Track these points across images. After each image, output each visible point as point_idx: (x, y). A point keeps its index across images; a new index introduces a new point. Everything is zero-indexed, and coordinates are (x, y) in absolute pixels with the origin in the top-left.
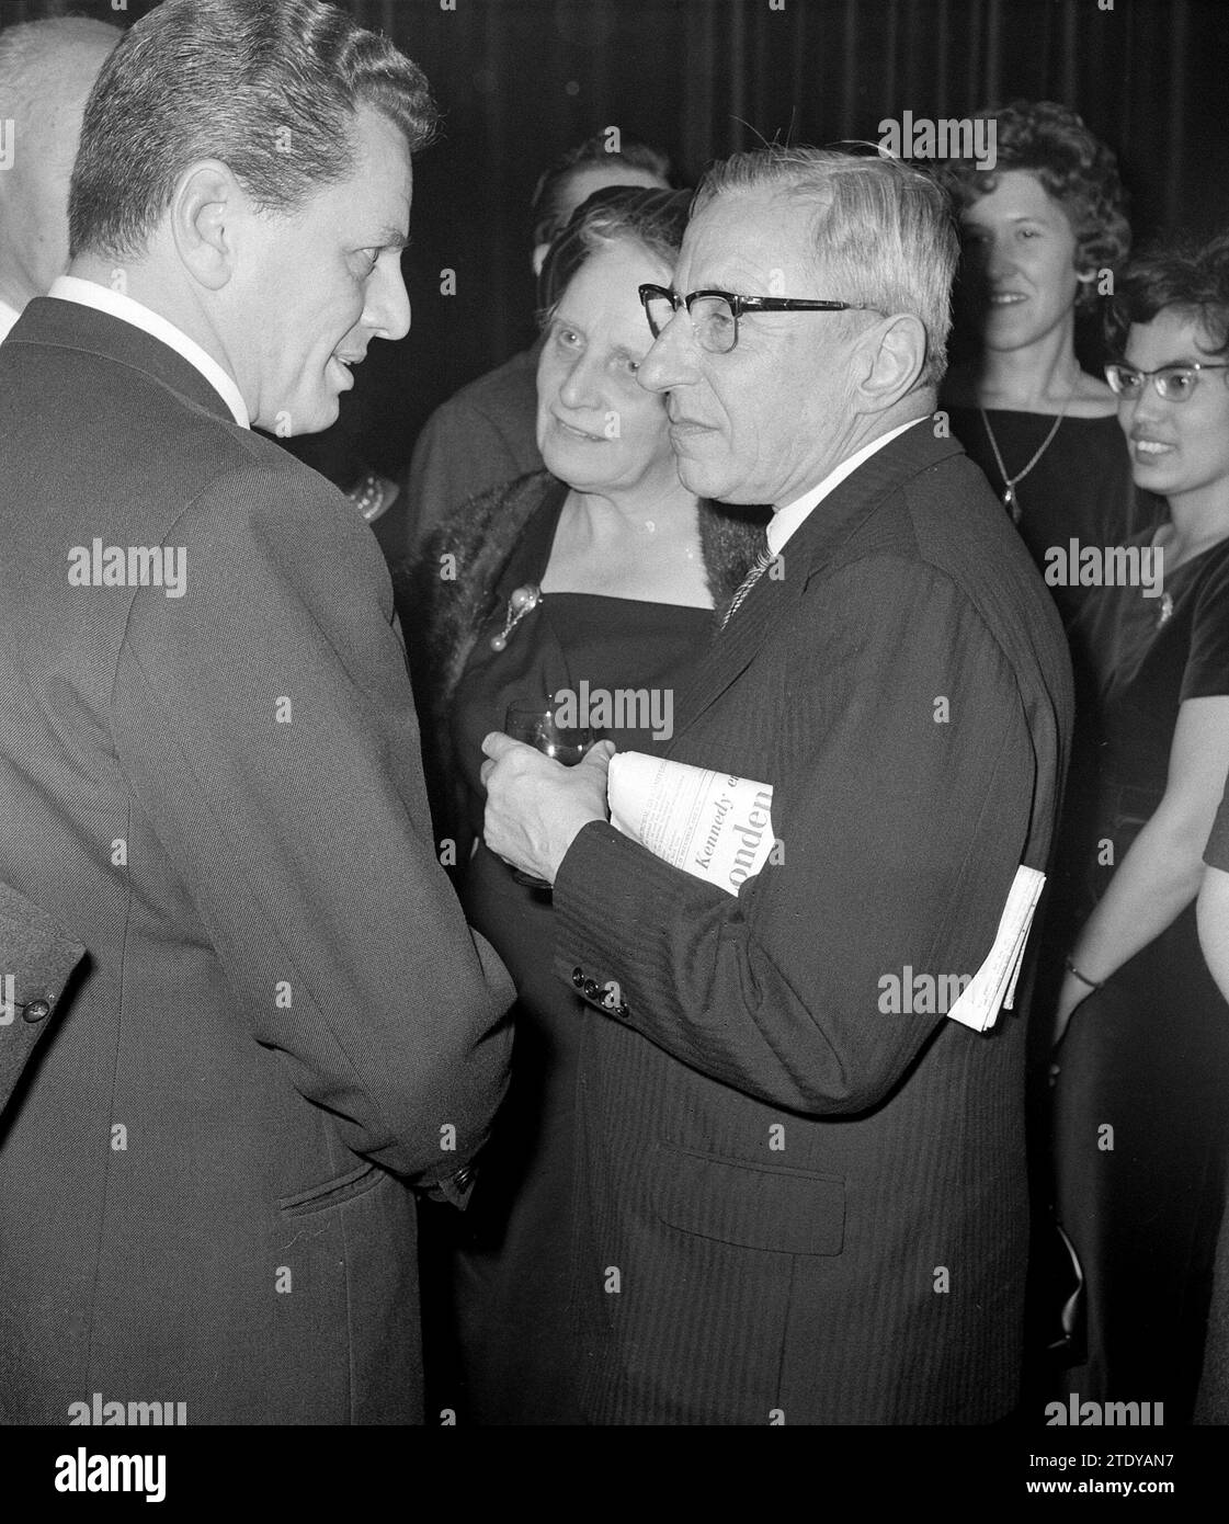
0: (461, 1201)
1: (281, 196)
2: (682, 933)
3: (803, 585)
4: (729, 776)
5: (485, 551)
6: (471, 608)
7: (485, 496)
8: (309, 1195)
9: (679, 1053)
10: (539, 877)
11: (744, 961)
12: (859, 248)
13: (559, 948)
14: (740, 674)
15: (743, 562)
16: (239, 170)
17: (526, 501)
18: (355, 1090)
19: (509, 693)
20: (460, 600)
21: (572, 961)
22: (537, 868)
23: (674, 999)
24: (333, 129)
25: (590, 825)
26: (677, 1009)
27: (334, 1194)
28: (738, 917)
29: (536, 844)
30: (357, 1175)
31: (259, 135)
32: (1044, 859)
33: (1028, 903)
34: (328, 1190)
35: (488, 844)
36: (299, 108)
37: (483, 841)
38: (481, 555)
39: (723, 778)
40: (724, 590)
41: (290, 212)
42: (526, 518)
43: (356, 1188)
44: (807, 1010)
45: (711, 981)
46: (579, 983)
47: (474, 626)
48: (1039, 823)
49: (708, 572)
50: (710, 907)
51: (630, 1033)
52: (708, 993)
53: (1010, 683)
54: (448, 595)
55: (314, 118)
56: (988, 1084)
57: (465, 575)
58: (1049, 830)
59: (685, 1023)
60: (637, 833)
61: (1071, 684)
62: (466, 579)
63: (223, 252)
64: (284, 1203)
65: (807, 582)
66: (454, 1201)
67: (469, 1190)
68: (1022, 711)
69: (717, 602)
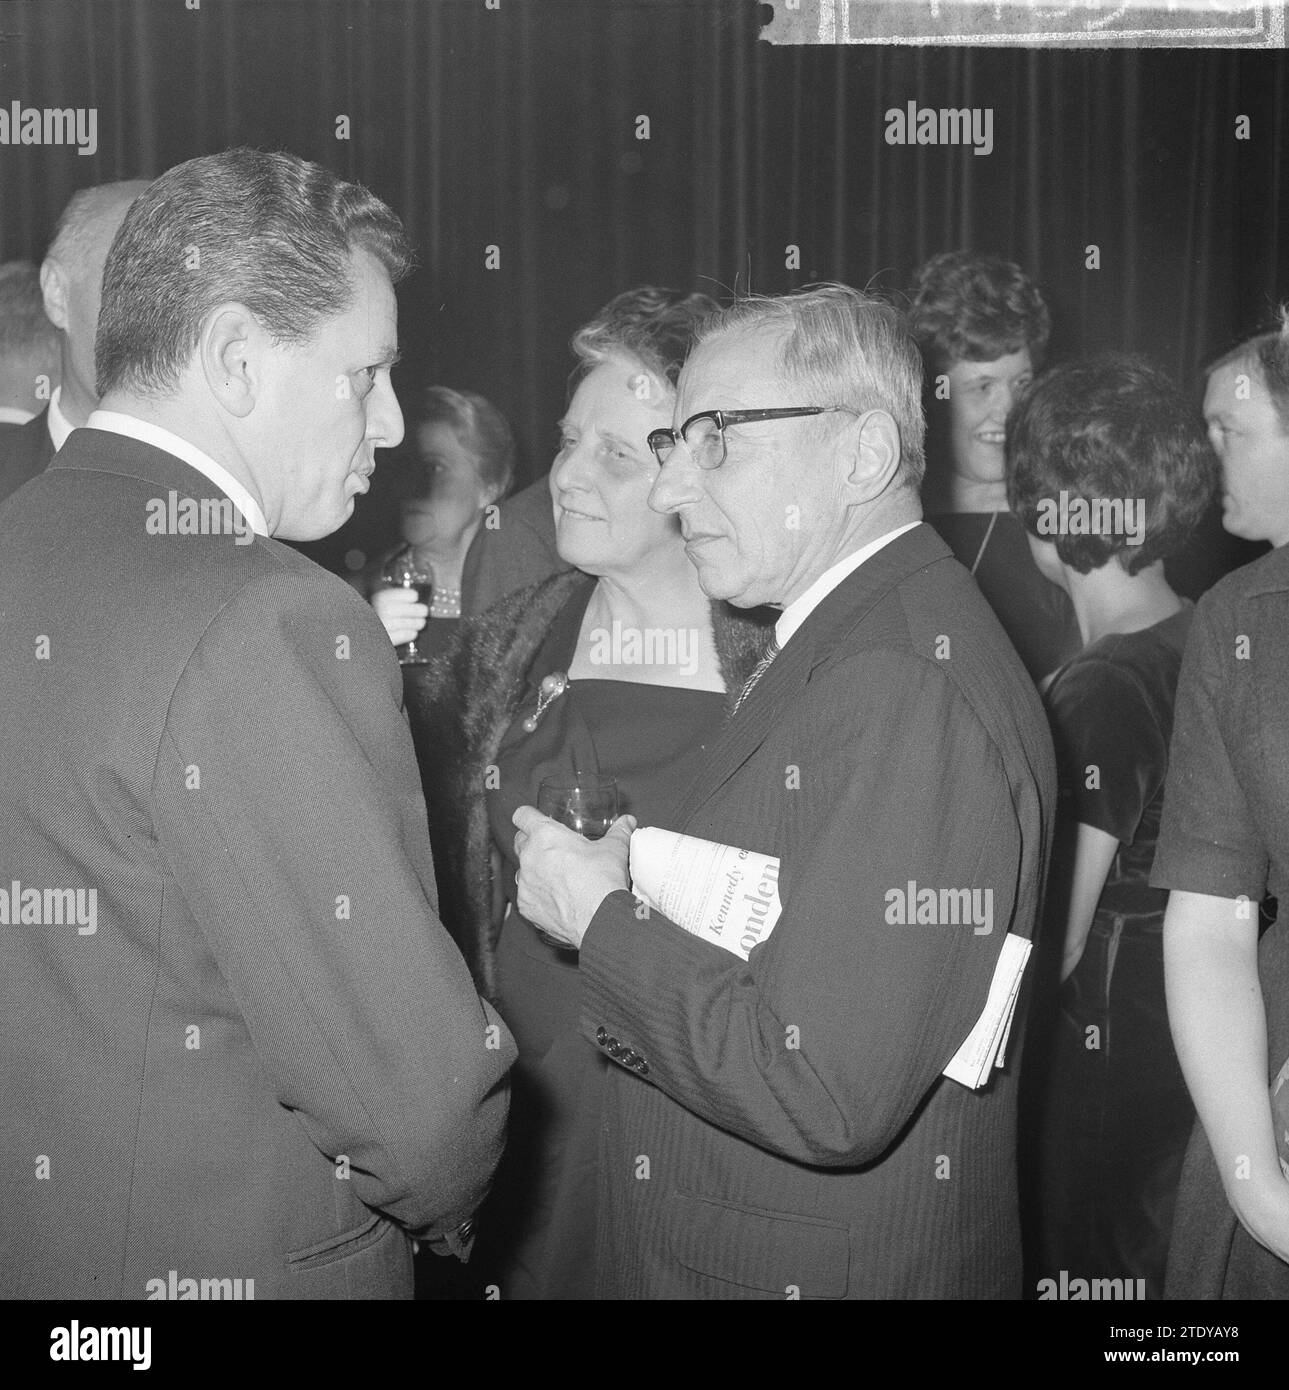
0: (464, 1254)
1: (293, 329)
2: (697, 995)
3: (807, 675)
4: (739, 850)
5: (516, 644)
6: (505, 693)
7: (518, 593)
8: (316, 1249)
9: (695, 1107)
10: (566, 941)
11: (754, 1021)
12: (823, 360)
13: (584, 1009)
14: (749, 757)
15: (752, 651)
16: (257, 309)
17: (554, 599)
18: (375, 1145)
19: (541, 772)
20: (495, 687)
21: (595, 1021)
22: (565, 934)
23: (690, 1057)
24: (333, 267)
25: (613, 895)
26: (693, 1068)
27: (340, 1248)
28: (748, 980)
29: (564, 913)
30: (361, 1231)
31: (272, 278)
32: (1030, 928)
33: (1016, 969)
34: (334, 1244)
35: (521, 912)
36: (304, 252)
37: (516, 908)
38: (513, 645)
39: (734, 852)
40: (736, 676)
41: (303, 342)
42: (554, 614)
43: (360, 1244)
44: (813, 1069)
45: (723, 1041)
46: (603, 1041)
47: (508, 710)
48: (1025, 894)
49: (721, 661)
50: (722, 971)
51: (650, 1089)
52: (721, 1053)
53: (997, 765)
54: (483, 682)
55: (317, 260)
56: (982, 1137)
57: (500, 664)
58: (1034, 902)
59: (700, 1080)
60: (657, 902)
61: (1053, 765)
62: (500, 668)
63: (248, 384)
64: (292, 1257)
65: (811, 673)
66: (457, 1253)
67: (471, 1244)
68: (1008, 791)
69: (728, 687)
